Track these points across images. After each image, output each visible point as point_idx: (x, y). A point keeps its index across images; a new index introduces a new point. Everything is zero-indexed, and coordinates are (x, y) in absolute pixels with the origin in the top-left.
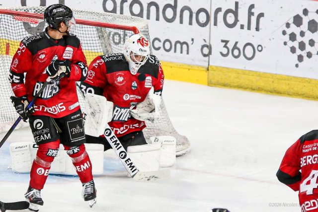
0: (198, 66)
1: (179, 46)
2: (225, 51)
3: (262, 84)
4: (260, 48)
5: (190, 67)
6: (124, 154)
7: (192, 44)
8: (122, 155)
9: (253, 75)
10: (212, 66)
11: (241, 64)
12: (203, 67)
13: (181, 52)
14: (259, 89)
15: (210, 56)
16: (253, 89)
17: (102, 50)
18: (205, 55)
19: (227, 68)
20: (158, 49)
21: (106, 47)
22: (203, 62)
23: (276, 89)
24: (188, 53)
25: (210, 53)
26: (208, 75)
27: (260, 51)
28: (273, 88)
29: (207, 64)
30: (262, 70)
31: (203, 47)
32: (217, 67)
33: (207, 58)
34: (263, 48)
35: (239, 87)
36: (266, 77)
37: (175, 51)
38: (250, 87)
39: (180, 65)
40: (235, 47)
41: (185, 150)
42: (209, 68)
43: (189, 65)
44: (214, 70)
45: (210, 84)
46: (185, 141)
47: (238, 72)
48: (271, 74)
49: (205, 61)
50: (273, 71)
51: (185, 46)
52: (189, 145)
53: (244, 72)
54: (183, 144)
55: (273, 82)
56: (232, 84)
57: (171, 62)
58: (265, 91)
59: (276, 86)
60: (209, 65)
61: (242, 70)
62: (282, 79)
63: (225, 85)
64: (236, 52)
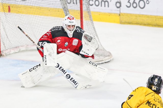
0: (115, 13)
1: (103, 3)
2: (129, 5)
3: (149, 21)
4: (148, 2)
5: (110, 14)
6: (69, 76)
7: (111, 1)
8: (68, 77)
9: (144, 17)
10: (121, 13)
11: (138, 11)
12: (117, 14)
13: (105, 6)
14: (148, 25)
15: (121, 8)
16: (145, 25)
17: (62, 7)
18: (118, 7)
19: (130, 14)
20: (92, 5)
21: (64, 5)
22: (117, 11)
23: (157, 24)
24: (108, 7)
25: (120, 6)
26: (120, 18)
27: (148, 4)
28: (156, 24)
29: (119, 12)
30: (149, 14)
31: (117, 3)
32: (124, 13)
33: (119, 9)
34: (150, 2)
35: (137, 24)
36: (152, 18)
37: (101, 6)
38: (143, 23)
39: (104, 14)
40: (134, 2)
41: (110, 59)
42: (121, 15)
43: (109, 13)
44: (123, 15)
45: (121, 23)
46: (110, 54)
47: (136, 16)
48: (154, 16)
49: (118, 11)
50: (155, 14)
51: (106, 3)
52: (112, 56)
53: (140, 16)
54: (109, 56)
55: (156, 20)
56: (133, 22)
57: (100, 12)
58: (152, 25)
59: (158, 22)
60: (120, 12)
61: (139, 14)
62: (161, 18)
63: (129, 23)
64: (135, 5)
